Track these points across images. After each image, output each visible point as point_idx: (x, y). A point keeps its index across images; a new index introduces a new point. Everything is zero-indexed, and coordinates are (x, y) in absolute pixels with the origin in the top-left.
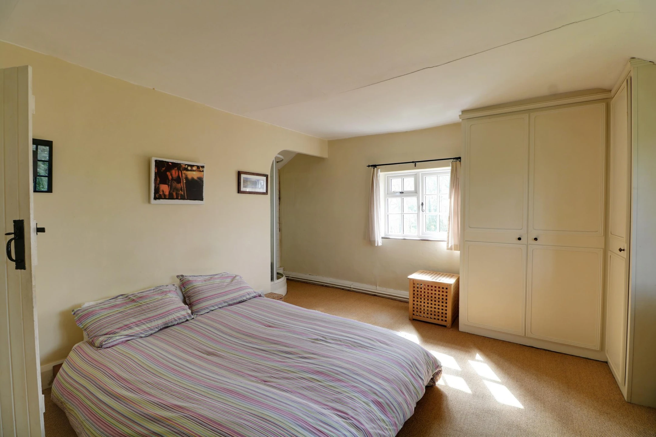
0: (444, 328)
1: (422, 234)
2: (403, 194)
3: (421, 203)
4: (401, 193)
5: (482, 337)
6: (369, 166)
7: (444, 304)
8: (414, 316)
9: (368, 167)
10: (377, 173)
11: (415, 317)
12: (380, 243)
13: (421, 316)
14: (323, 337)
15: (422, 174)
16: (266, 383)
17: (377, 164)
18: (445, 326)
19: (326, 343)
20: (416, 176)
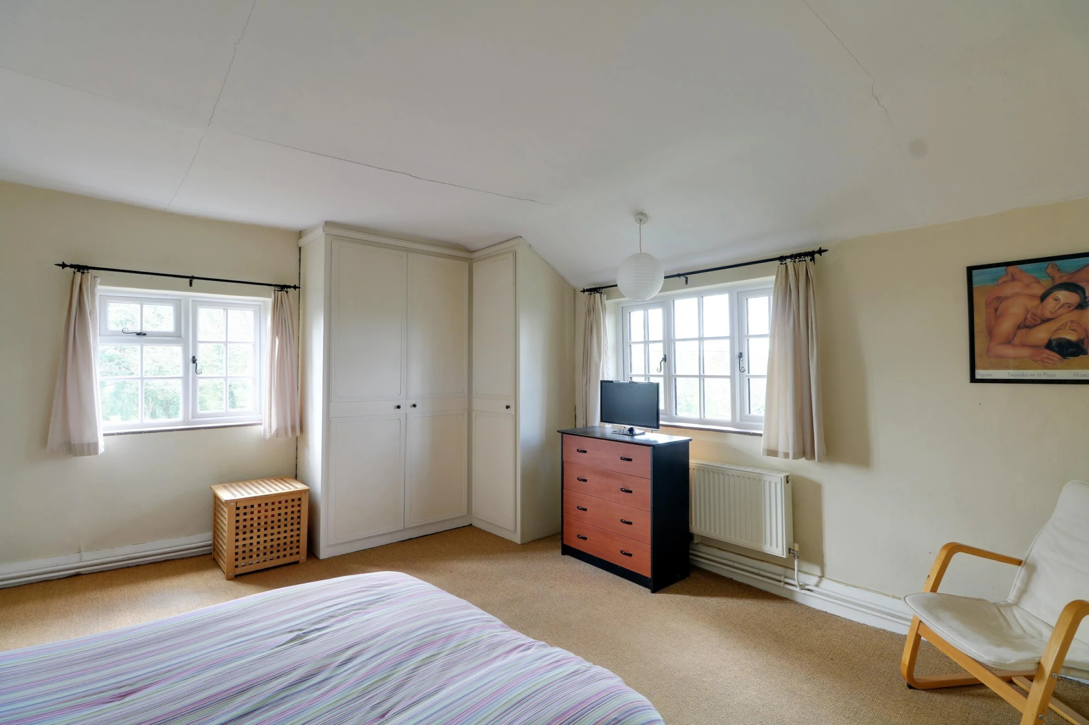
0: (296, 566)
1: (193, 417)
2: (144, 338)
3: (191, 358)
4: (138, 334)
5: (356, 553)
6: (64, 265)
7: (296, 527)
8: (237, 569)
9: (61, 267)
10: (93, 286)
11: (239, 571)
12: (102, 446)
13: (251, 564)
14: (291, 632)
15: (193, 301)
16: (386, 716)
17: (89, 265)
18: (297, 562)
19: (320, 631)
20: (178, 305)
